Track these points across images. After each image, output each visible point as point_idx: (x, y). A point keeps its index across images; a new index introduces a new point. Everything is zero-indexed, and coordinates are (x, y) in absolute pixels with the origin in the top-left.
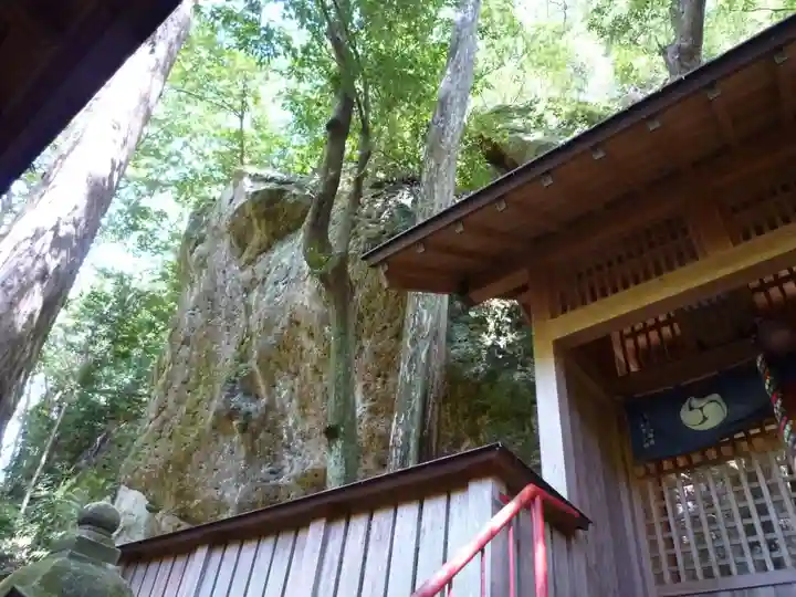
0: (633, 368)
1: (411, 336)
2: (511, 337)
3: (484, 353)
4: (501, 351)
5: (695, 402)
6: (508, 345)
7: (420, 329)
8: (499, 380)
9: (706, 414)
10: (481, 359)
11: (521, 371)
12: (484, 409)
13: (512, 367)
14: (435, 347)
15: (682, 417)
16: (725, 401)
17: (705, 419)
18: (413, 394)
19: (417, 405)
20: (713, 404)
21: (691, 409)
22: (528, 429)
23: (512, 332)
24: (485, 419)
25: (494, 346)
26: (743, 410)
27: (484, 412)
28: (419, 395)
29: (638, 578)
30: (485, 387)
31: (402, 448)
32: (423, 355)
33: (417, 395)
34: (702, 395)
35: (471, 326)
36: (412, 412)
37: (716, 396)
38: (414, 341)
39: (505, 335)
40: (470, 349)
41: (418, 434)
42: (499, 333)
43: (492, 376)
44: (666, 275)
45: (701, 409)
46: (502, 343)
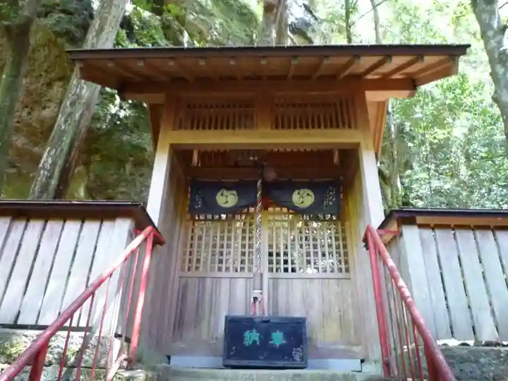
0: (199, 165)
1: (71, 100)
2: (128, 113)
3: (109, 117)
4: (119, 119)
5: (225, 192)
6: (125, 117)
7: (79, 97)
8: (113, 137)
9: (227, 199)
10: (105, 121)
11: (128, 135)
12: (97, 151)
13: (124, 132)
14: (86, 112)
15: (217, 198)
16: (238, 195)
17: (227, 202)
18: (64, 138)
19: (65, 146)
20: (232, 196)
21: (222, 195)
22: (122, 170)
23: (130, 109)
24: (97, 158)
25: (115, 114)
26: (244, 202)
27: (97, 153)
28: (68, 141)
29: (173, 267)
30: (103, 139)
31: (48, 171)
32: (77, 116)
33: (67, 140)
34: (229, 189)
35: (104, 96)
36: (62, 150)
37: (235, 192)
38: (73, 104)
39: (125, 110)
40: (100, 112)
41: (62, 165)
42: (121, 107)
43: (109, 133)
44: (237, 131)
45: (227, 196)
46: (122, 114)
